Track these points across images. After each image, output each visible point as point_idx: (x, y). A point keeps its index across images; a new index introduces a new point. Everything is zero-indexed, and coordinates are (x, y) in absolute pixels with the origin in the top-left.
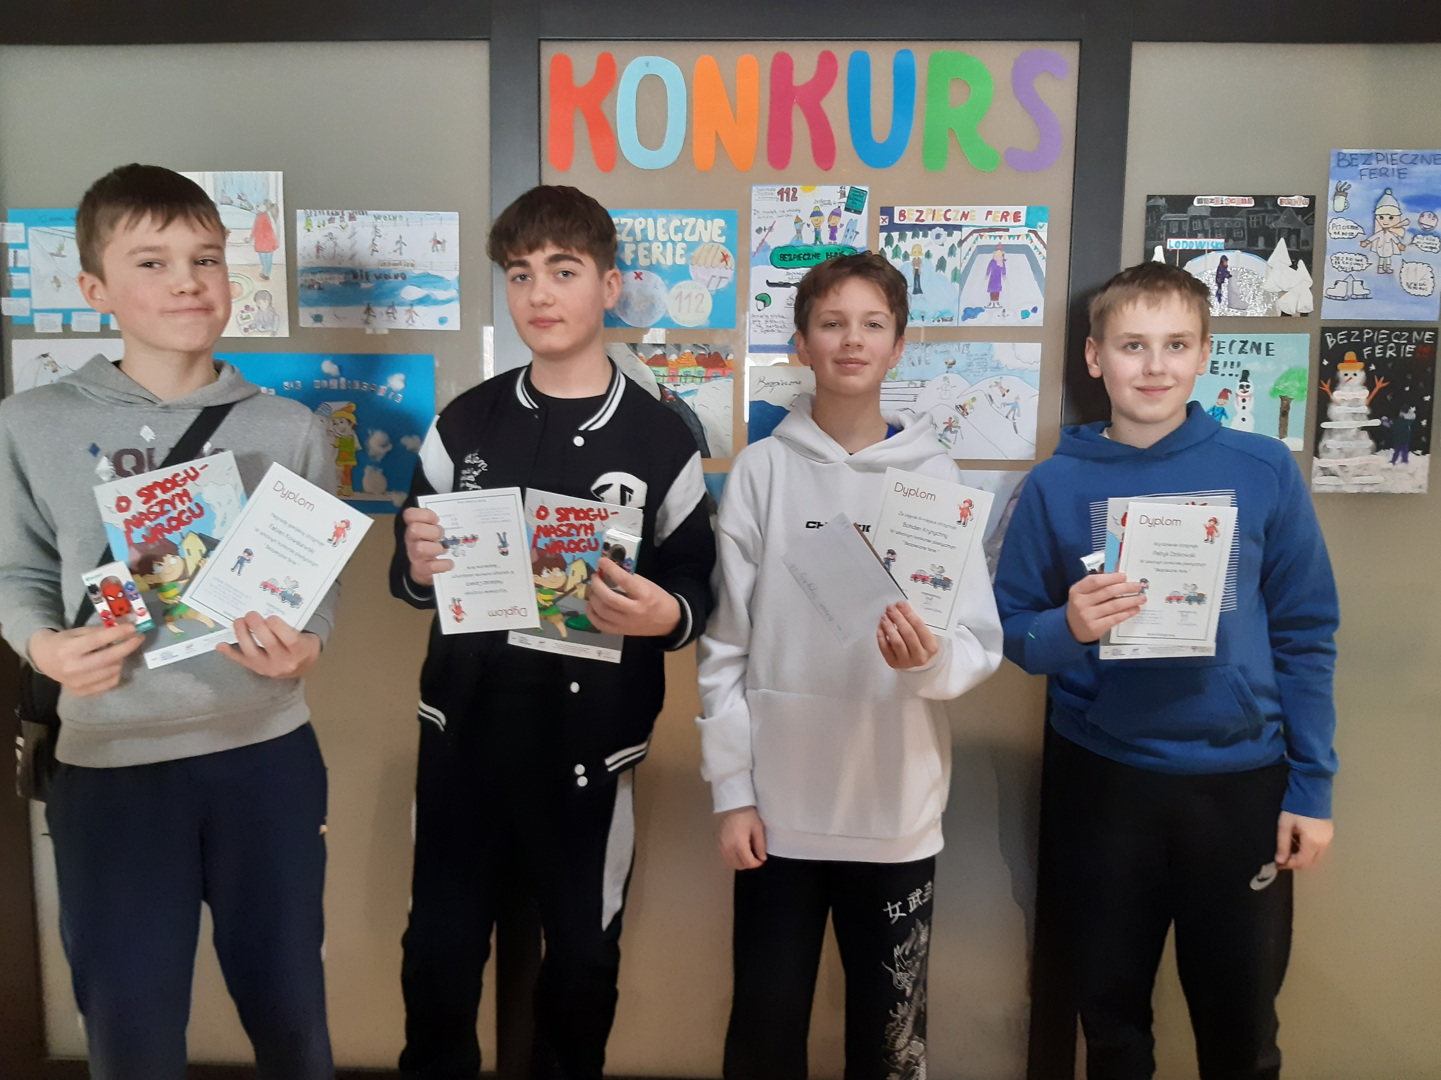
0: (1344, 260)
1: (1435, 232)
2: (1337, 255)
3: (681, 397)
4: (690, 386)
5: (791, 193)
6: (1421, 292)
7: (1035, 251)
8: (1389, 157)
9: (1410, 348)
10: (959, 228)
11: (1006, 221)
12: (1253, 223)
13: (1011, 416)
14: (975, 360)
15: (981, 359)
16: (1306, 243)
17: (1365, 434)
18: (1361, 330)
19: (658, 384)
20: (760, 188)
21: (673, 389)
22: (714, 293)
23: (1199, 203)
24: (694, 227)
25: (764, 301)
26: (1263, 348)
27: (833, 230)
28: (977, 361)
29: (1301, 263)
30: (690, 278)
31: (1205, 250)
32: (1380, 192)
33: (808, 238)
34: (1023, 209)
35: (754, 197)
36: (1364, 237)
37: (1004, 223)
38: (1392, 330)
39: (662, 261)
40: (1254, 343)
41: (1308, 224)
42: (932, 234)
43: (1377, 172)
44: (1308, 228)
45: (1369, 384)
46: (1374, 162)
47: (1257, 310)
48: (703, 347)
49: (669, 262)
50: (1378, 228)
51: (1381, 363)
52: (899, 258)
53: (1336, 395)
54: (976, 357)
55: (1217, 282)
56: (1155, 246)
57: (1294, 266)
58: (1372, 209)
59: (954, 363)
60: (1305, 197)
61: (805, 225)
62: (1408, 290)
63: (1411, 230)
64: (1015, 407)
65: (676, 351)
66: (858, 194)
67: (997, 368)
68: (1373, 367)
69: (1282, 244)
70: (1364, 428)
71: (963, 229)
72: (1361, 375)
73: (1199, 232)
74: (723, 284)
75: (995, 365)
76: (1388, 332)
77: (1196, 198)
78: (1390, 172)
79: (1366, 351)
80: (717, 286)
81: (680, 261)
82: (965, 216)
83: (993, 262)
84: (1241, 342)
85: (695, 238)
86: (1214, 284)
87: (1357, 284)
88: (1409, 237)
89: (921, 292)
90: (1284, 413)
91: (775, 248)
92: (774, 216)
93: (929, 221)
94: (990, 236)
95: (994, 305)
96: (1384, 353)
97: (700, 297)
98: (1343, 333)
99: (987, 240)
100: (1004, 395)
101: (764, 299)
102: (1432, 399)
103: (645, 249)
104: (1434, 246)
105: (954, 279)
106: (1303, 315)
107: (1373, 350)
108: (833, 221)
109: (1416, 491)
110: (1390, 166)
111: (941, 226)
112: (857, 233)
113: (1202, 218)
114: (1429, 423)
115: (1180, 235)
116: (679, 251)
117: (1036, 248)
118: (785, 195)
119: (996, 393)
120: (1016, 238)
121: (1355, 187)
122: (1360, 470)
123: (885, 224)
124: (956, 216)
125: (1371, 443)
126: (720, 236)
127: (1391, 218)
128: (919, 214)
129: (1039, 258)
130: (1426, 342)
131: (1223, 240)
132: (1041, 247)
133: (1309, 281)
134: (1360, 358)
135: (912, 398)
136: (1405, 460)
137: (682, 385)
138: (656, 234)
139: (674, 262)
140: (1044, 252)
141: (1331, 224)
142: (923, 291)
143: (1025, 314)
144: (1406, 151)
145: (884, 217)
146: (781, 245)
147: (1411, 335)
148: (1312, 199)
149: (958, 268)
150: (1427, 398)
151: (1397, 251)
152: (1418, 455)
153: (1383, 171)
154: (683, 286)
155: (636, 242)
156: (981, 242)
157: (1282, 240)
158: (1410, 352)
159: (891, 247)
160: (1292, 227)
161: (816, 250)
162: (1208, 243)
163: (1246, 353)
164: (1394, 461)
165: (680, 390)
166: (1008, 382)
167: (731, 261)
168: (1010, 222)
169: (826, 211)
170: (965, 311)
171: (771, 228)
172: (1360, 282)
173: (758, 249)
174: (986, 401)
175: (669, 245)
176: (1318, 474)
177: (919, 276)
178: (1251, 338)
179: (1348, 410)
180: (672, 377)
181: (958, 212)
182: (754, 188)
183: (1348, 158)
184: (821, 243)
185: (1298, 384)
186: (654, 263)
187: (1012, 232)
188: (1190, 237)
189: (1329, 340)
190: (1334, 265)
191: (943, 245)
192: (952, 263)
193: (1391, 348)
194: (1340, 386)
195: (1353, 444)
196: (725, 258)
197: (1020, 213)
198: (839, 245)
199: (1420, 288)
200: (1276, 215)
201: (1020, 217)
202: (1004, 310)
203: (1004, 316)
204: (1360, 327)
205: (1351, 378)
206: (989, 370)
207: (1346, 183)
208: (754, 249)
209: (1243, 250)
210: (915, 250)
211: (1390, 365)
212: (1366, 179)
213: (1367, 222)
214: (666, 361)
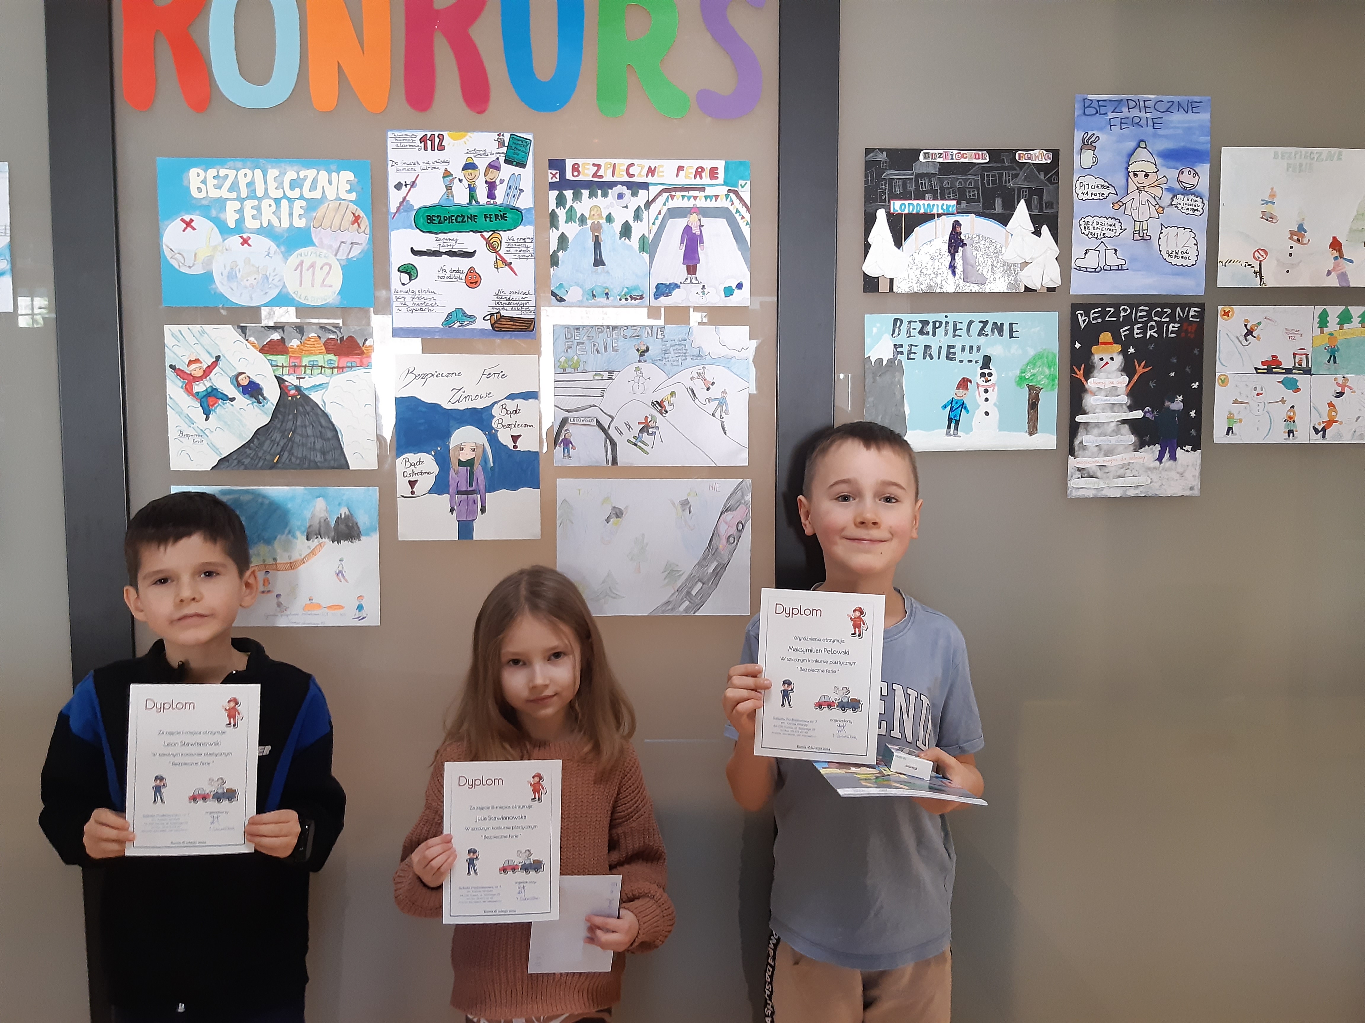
0: (1095, 224)
1: (1197, 191)
2: (1086, 220)
3: (306, 392)
4: (318, 379)
5: (437, 140)
6: (1185, 262)
7: (737, 216)
8: (1142, 103)
9: (1173, 327)
10: (645, 186)
11: (701, 178)
12: (988, 181)
13: (717, 415)
14: (672, 346)
15: (679, 345)
16: (1050, 205)
17: (1126, 428)
18: (1117, 307)
19: (275, 376)
20: (396, 133)
21: (296, 382)
22: (343, 263)
23: (925, 158)
24: (315, 181)
25: (408, 273)
26: (1006, 328)
27: (491, 186)
28: (675, 348)
29: (1045, 229)
30: (314, 245)
31: (934, 214)
32: (1133, 144)
33: (461, 196)
34: (720, 165)
35: (390, 145)
36: (1117, 198)
37: (698, 181)
38: (1152, 306)
39: (275, 223)
40: (995, 323)
41: (1052, 183)
42: (613, 193)
43: (1129, 121)
44: (1051, 187)
45: (1128, 369)
46: (1125, 110)
47: (999, 285)
48: (334, 330)
49: (285, 224)
50: (1132, 187)
51: (1141, 344)
52: (575, 222)
53: (1091, 384)
54: (673, 343)
55: (949, 252)
56: (877, 210)
57: (1037, 233)
58: (1126, 165)
59: (647, 350)
60: (1047, 151)
61: (457, 180)
62: (1169, 259)
63: (1170, 190)
64: (722, 402)
65: (299, 336)
66: (520, 142)
67: (699, 355)
68: (1132, 350)
69: (1022, 206)
70: (1124, 422)
71: (650, 188)
72: (1119, 359)
73: (927, 192)
74: (356, 251)
75: (696, 352)
76: (1147, 308)
77: (922, 152)
78: (1143, 122)
79: (1124, 331)
80: (349, 254)
81: (300, 223)
82: (651, 171)
83: (688, 229)
84: (980, 322)
85: (317, 194)
86: (947, 253)
87: (1110, 253)
88: (1167, 197)
89: (603, 264)
90: (1033, 405)
91: (420, 208)
92: (417, 168)
93: (608, 178)
94: (683, 197)
95: (691, 280)
96: (1145, 333)
97: (327, 268)
98: (1096, 310)
99: (678, 202)
100: (708, 389)
101: (409, 271)
102: (1200, 386)
103: (252, 208)
104: (1196, 208)
105: (643, 248)
106: (1049, 289)
107: (1131, 330)
108: (490, 176)
109: (1188, 493)
110: (1143, 114)
111: (623, 183)
112: (521, 191)
113: (929, 176)
114: (1199, 413)
115: (905, 196)
116: (297, 211)
117: (737, 211)
118: (429, 143)
119: (699, 386)
120: (714, 198)
121: (1104, 139)
122: (1123, 470)
123: (554, 180)
124: (640, 172)
125: (1132, 438)
126: (349, 192)
127: (1147, 175)
128: (596, 168)
129: (742, 224)
130: (1191, 319)
131: (954, 202)
132: (743, 210)
133: (1055, 250)
134: (1117, 339)
135: (599, 392)
136: (1173, 457)
137: (307, 377)
138: (266, 189)
139: (291, 224)
140: (747, 216)
141: (1078, 182)
142: (605, 262)
143: (728, 292)
144: (1160, 97)
145: (554, 172)
146: (428, 204)
147: (1174, 311)
148: (1056, 154)
149: (647, 235)
150: (1195, 385)
151: (1154, 214)
152: (1187, 451)
153: (1137, 120)
154: (305, 254)
155: (242, 200)
156: (672, 204)
157: (1022, 202)
158: (1172, 332)
159: (564, 208)
160: (1034, 187)
161: (472, 211)
162: (938, 205)
163: (987, 335)
164: (1160, 459)
165: (305, 384)
166: (712, 373)
167: (365, 222)
168: (706, 180)
169: (482, 163)
170: (657, 287)
171: (413, 184)
172: (1114, 251)
173: (398, 209)
174: (688, 396)
175: (284, 203)
176: (1074, 476)
177: (600, 244)
178: (992, 317)
179: (1106, 400)
180: (294, 368)
181: (642, 166)
182: (390, 134)
183: (1095, 104)
184: (477, 202)
185: (1047, 371)
186: (265, 225)
187: (709, 191)
188: (916, 199)
189: (1081, 319)
190: (1083, 231)
191: (626, 207)
192: (638, 230)
193: (1152, 328)
194: (1095, 373)
195: (1113, 440)
196: (357, 219)
197: (717, 168)
198: (501, 205)
199: (1182, 257)
200: (1014, 172)
201: (717, 173)
202: (704, 286)
203: (704, 294)
204: (1116, 302)
205: (1107, 363)
206: (689, 359)
207: (1094, 134)
208: (393, 209)
209: (978, 214)
210: (592, 213)
211: (1151, 347)
212: (1116, 129)
213: (1119, 180)
214: (286, 348)
